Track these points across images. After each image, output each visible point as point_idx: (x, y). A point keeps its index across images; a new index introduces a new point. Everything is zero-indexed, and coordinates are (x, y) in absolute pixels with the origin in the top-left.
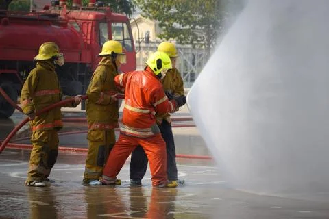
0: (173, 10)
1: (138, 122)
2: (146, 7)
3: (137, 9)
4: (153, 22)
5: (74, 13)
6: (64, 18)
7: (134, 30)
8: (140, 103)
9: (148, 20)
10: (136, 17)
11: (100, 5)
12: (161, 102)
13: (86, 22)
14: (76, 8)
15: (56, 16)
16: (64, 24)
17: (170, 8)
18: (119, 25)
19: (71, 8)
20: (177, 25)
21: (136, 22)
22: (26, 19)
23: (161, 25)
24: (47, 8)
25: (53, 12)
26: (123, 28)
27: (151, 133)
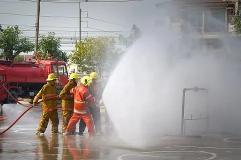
0: (85, 60)
1: (81, 107)
2: (73, 59)
3: (69, 59)
4: (76, 65)
5: (42, 62)
6: (38, 64)
7: (68, 68)
8: (80, 99)
9: (74, 64)
10: (69, 63)
11: (53, 58)
12: (88, 97)
13: (47, 65)
14: (43, 59)
15: (34, 63)
16: (38, 66)
17: (83, 59)
18: (62, 66)
19: (40, 59)
20: (86, 66)
21: (69, 65)
22: (22, 64)
23: (79, 66)
24: (30, 60)
25: (33, 61)
26: (63, 68)
27: (85, 113)
